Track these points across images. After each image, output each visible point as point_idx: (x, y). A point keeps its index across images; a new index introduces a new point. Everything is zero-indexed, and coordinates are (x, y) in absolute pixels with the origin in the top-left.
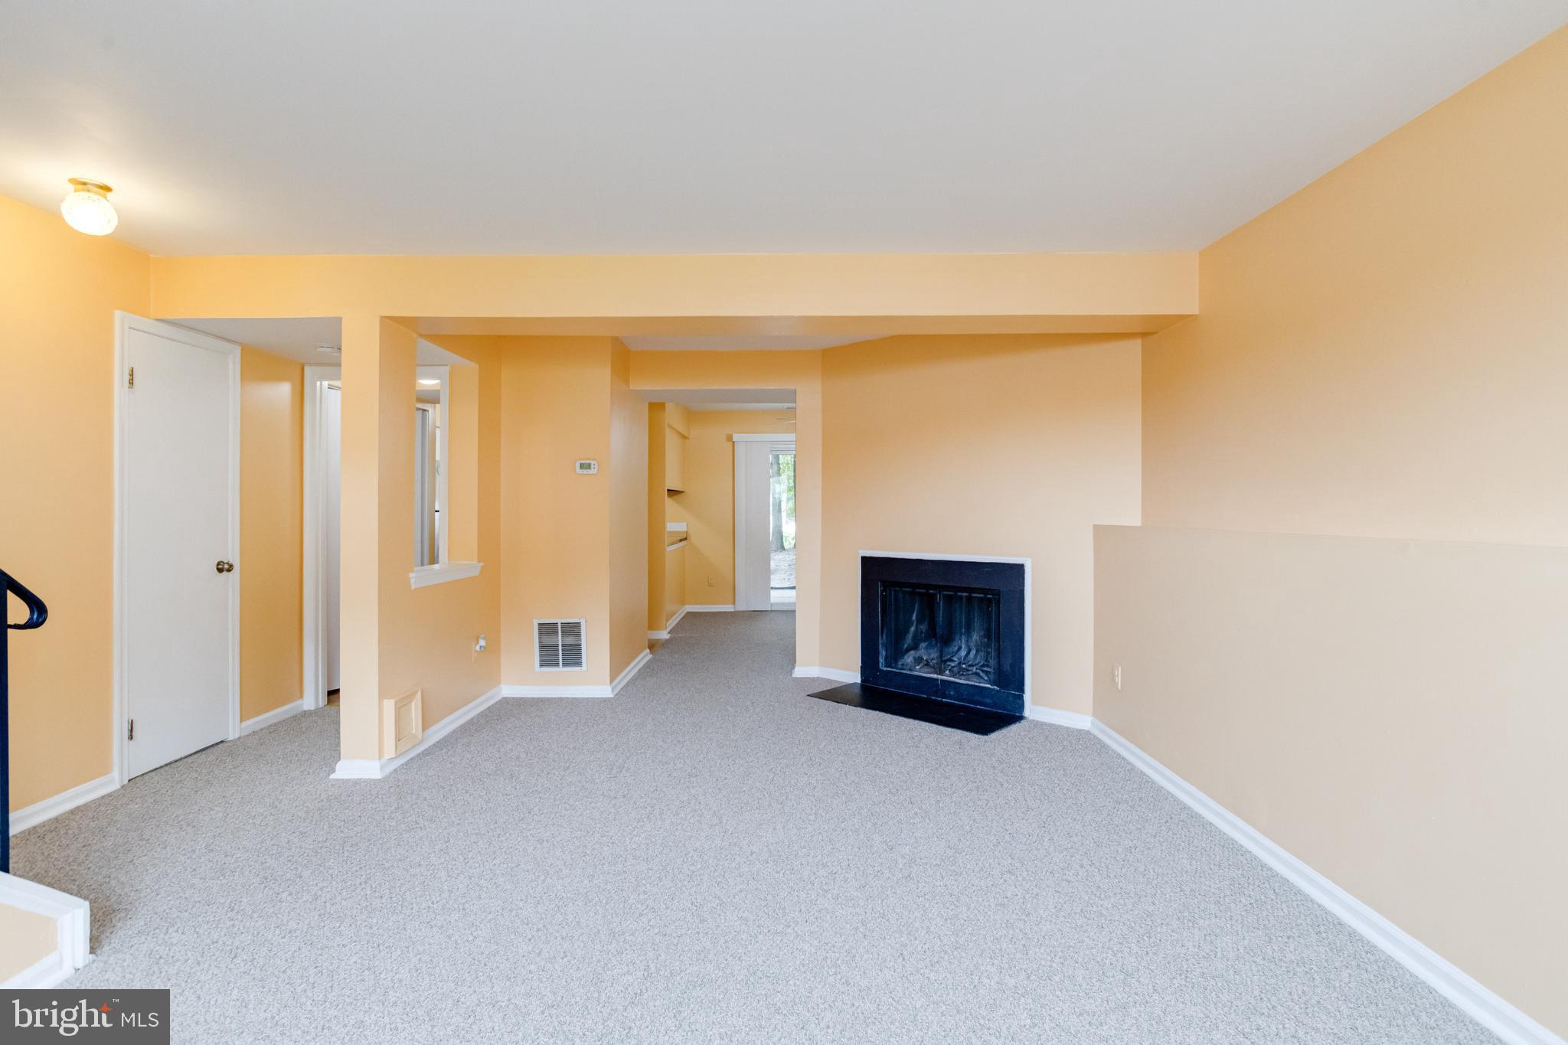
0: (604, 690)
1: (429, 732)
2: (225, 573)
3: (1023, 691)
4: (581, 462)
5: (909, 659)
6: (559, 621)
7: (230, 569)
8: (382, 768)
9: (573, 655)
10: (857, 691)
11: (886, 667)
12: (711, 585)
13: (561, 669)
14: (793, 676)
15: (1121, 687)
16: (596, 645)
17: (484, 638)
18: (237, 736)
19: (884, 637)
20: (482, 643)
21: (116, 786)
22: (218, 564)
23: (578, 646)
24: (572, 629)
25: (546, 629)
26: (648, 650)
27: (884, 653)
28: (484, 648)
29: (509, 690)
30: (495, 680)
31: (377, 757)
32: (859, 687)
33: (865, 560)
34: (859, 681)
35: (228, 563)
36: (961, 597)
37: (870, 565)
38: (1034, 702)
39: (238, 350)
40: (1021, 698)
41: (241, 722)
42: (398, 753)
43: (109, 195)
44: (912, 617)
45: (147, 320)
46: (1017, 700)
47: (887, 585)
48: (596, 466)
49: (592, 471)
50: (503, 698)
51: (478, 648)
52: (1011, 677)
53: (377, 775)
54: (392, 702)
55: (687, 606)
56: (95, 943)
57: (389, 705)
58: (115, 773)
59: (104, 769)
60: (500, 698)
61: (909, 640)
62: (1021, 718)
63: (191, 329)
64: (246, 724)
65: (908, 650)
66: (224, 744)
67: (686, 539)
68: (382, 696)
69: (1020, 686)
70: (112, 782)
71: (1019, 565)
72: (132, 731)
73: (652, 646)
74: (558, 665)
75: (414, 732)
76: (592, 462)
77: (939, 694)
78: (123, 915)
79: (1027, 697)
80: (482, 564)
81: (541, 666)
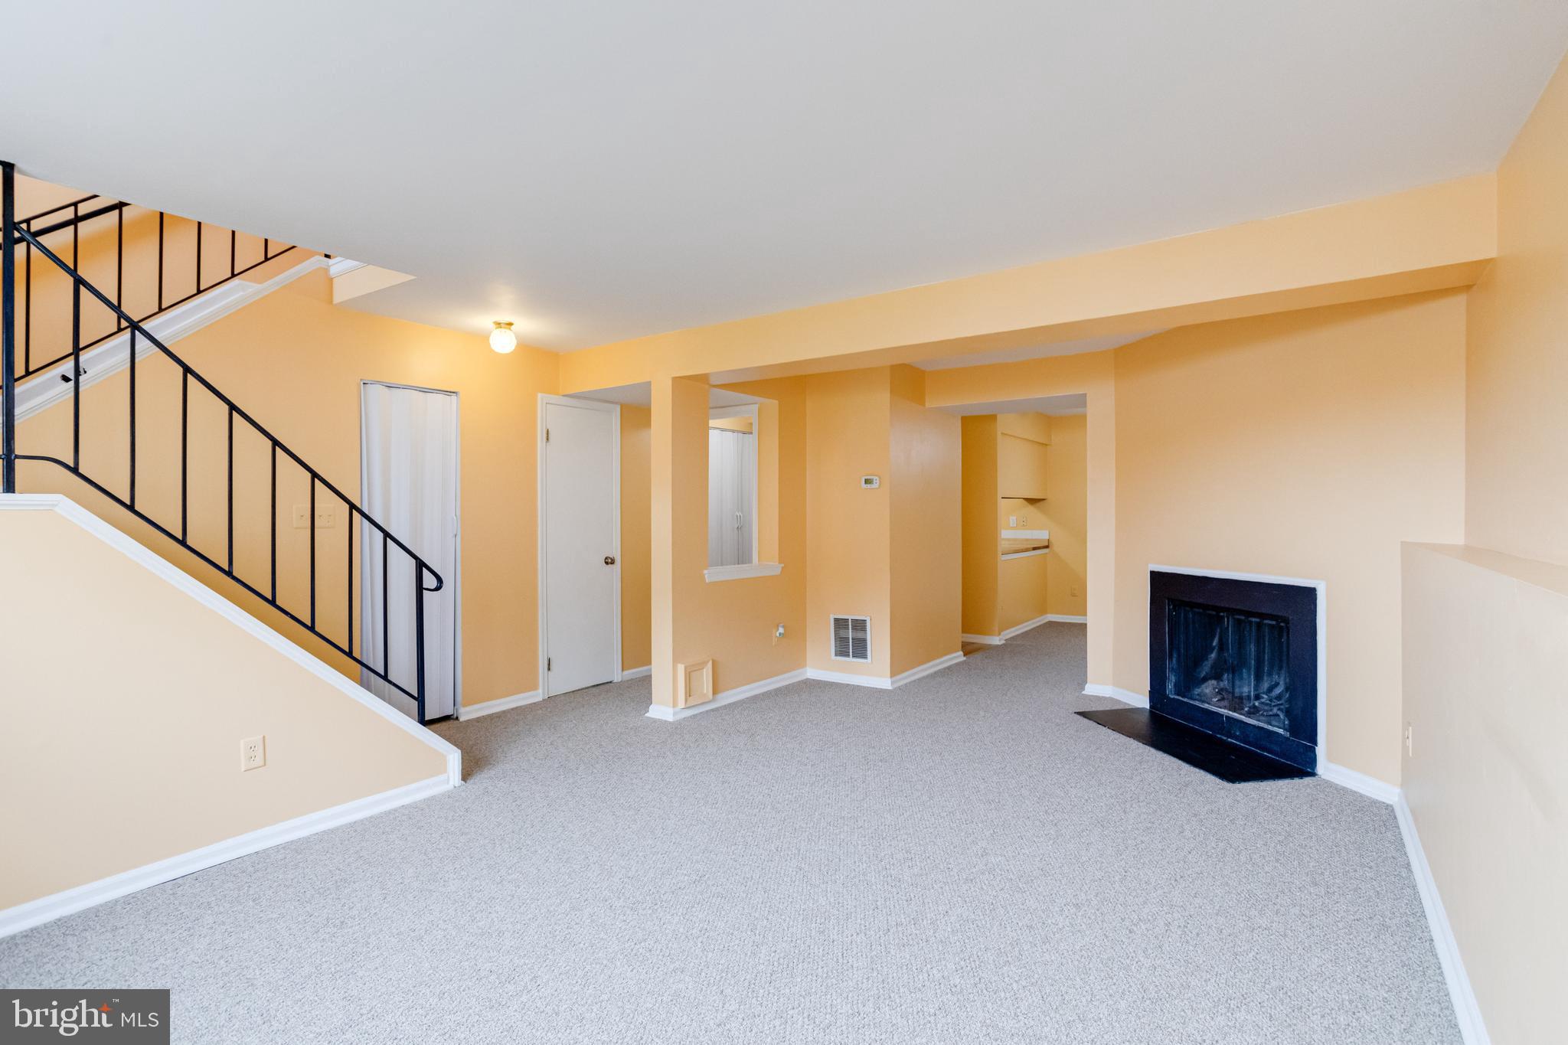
0: (885, 683)
1: (720, 696)
2: (610, 565)
3: (1315, 742)
4: (866, 478)
5: (1209, 688)
6: (850, 617)
7: (613, 562)
8: (675, 714)
9: (860, 649)
10: (1145, 718)
11: (1175, 694)
12: (1074, 595)
13: (851, 659)
14: (1083, 692)
15: (1413, 754)
16: (879, 640)
17: (783, 627)
18: (620, 680)
19: (1174, 660)
20: (781, 630)
21: (540, 699)
22: (606, 558)
23: (865, 640)
24: (860, 625)
25: (840, 624)
26: (961, 653)
27: (1173, 679)
28: (783, 634)
29: (812, 673)
30: (801, 663)
31: (672, 705)
32: (1147, 714)
33: (1153, 573)
34: (1147, 706)
35: (611, 559)
36: (1251, 622)
37: (1159, 580)
38: (1330, 758)
39: (618, 408)
40: (1313, 751)
41: (623, 670)
42: (687, 706)
43: (513, 327)
44: (1212, 643)
45: (556, 396)
46: (1309, 753)
47: (1178, 604)
48: (878, 481)
49: (875, 485)
50: (807, 679)
51: (778, 635)
52: (1304, 725)
53: (670, 718)
54: (683, 666)
55: (1049, 615)
56: (466, 776)
57: (681, 668)
58: (540, 691)
59: (535, 688)
60: (805, 678)
61: (1206, 668)
62: (1313, 774)
63: (586, 398)
64: (626, 672)
65: (1205, 680)
66: (611, 684)
67: (1047, 547)
68: (676, 660)
69: (1313, 738)
70: (537, 696)
71: (1310, 588)
72: (549, 665)
73: (968, 649)
74: (849, 656)
75: (705, 692)
76: (875, 478)
77: (1224, 732)
78: (490, 767)
79: (1321, 750)
80: (783, 565)
81: (836, 655)
